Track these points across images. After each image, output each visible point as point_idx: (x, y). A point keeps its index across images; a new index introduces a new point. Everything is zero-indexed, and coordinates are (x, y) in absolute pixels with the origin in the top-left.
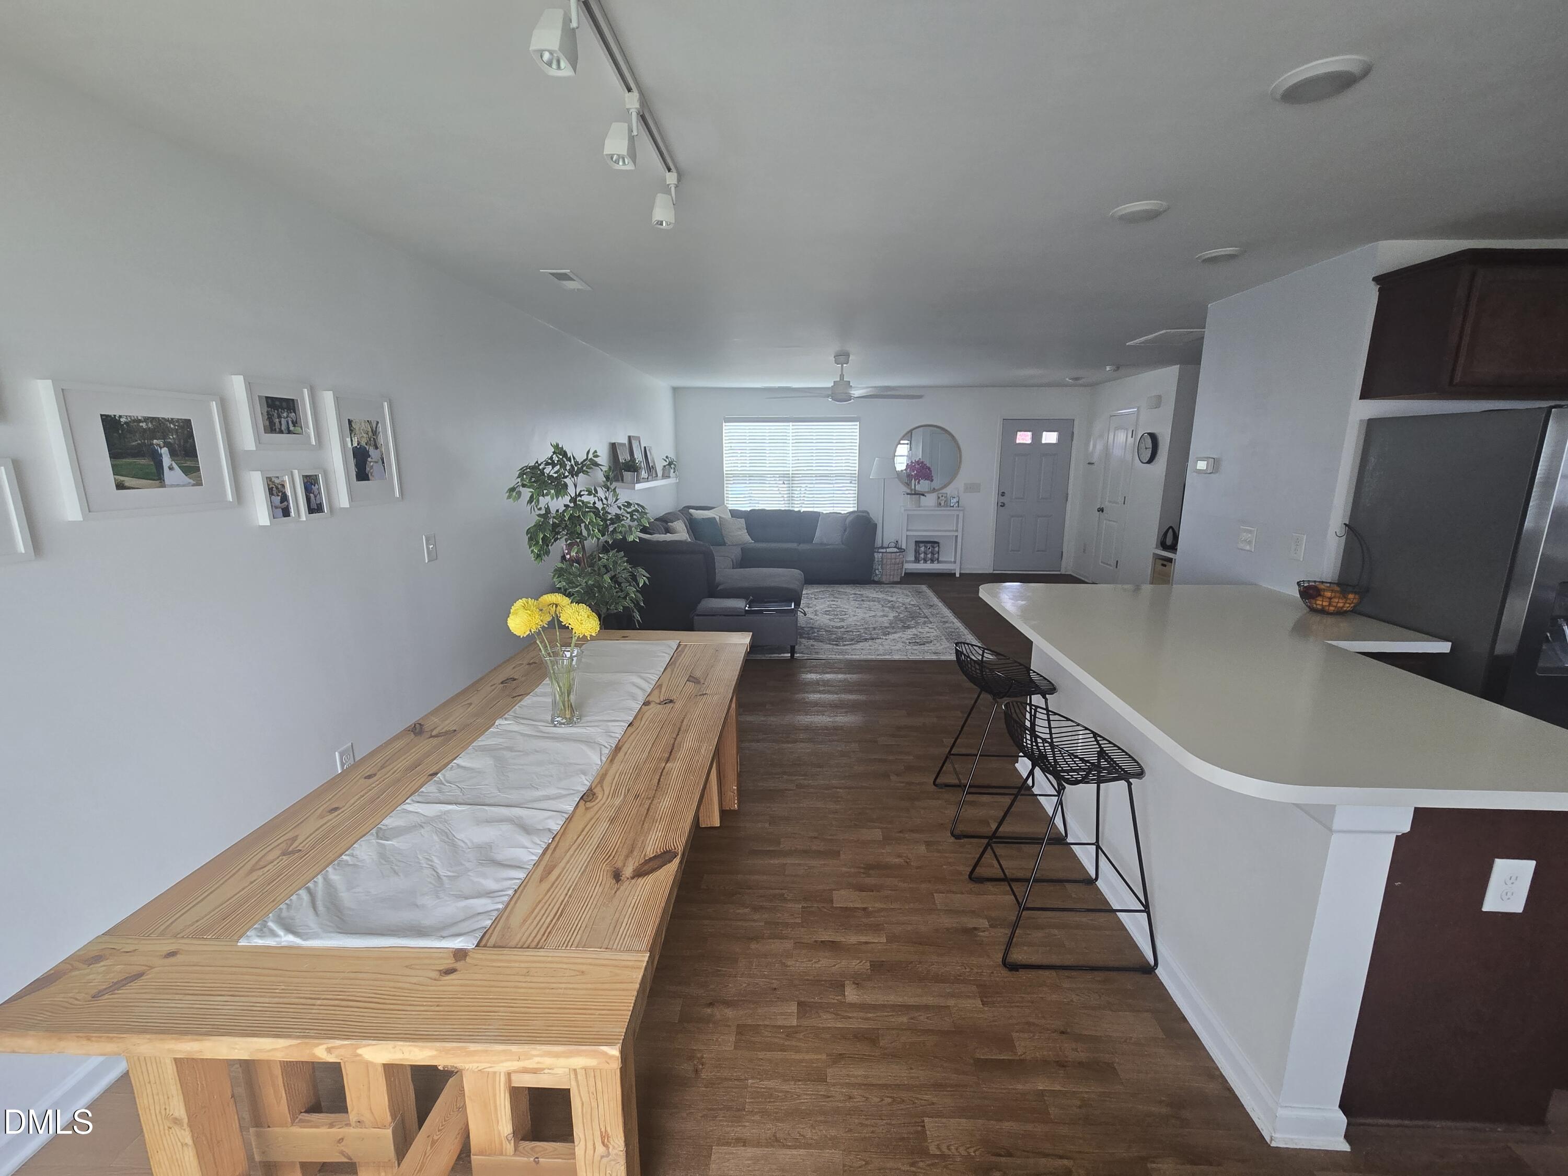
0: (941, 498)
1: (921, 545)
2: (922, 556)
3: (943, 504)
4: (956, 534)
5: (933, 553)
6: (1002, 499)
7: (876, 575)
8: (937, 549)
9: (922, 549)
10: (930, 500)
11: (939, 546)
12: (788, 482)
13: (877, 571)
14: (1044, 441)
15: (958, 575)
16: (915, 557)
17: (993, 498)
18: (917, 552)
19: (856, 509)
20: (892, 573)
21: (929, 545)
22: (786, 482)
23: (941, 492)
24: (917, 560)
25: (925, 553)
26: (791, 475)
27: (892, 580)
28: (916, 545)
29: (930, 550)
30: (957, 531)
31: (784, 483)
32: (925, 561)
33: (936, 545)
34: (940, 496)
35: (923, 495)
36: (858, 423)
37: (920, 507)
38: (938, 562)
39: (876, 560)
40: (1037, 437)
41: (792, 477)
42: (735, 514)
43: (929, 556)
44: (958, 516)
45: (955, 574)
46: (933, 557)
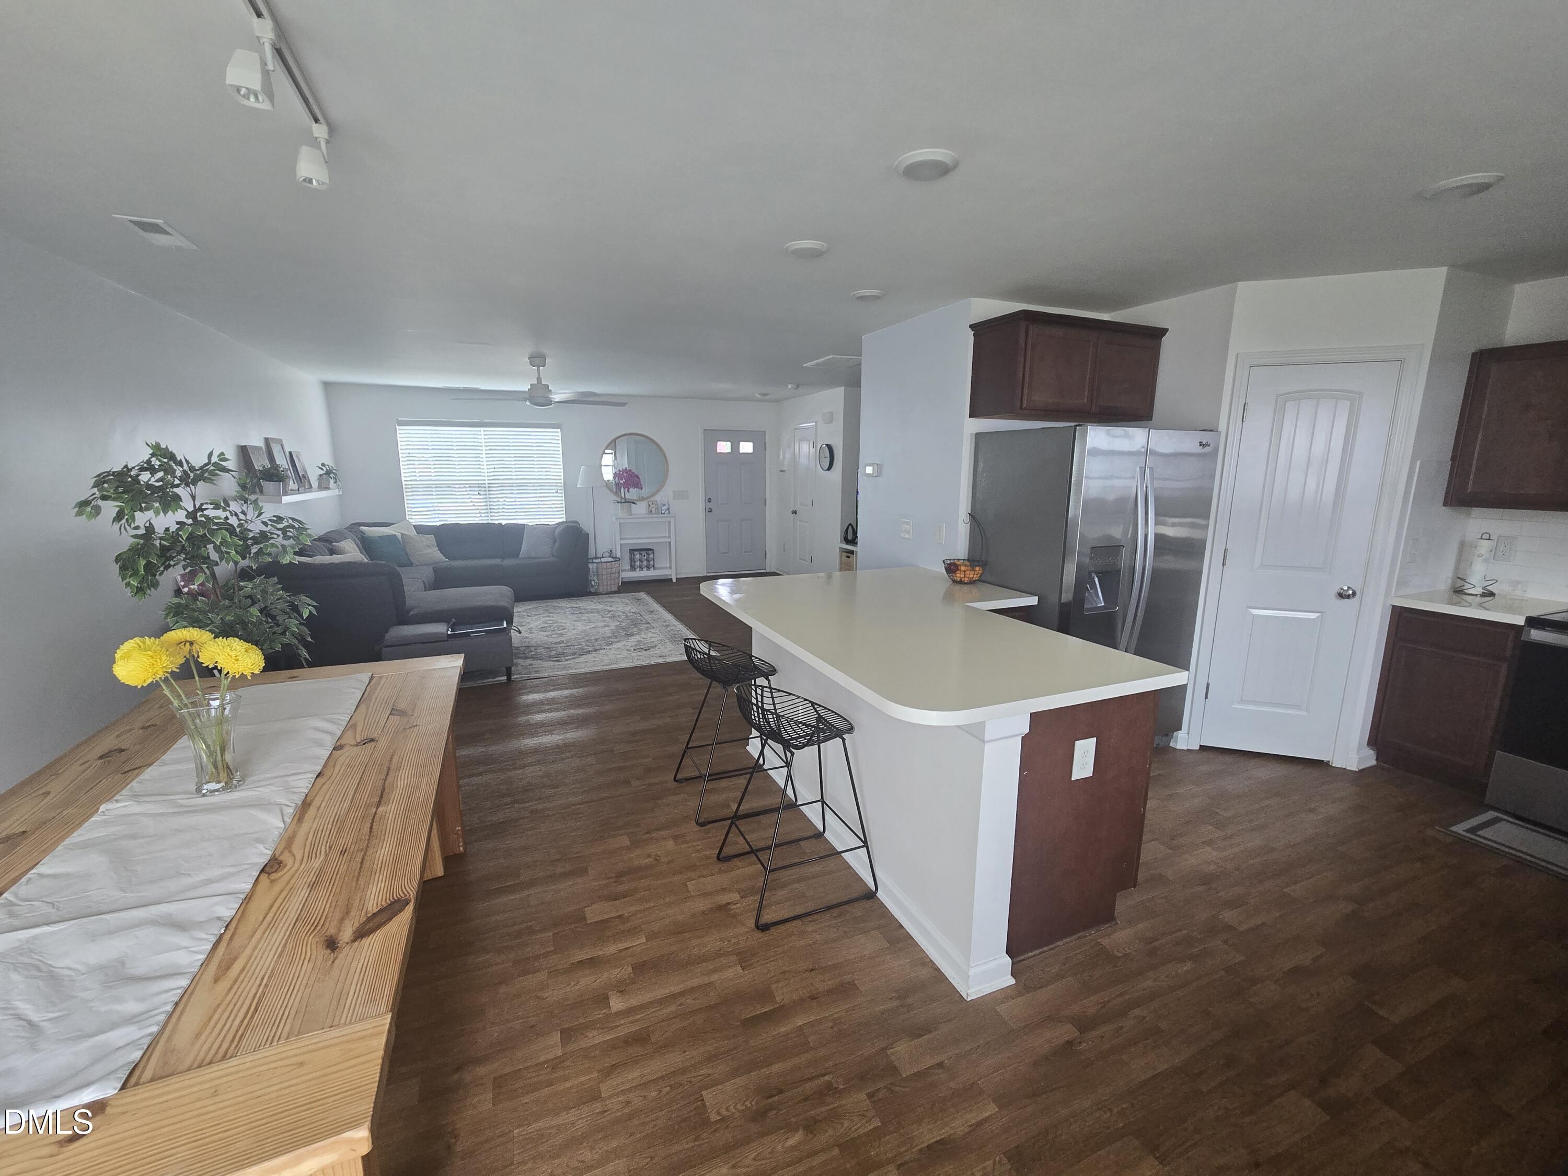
0: (652, 505)
1: (636, 553)
2: (638, 563)
3: (654, 512)
4: (668, 540)
5: (648, 561)
6: (710, 505)
7: (593, 586)
8: (651, 556)
9: (638, 556)
10: (640, 509)
11: (653, 553)
12: (484, 493)
13: (593, 583)
14: (741, 451)
15: (674, 580)
16: (631, 566)
17: (701, 505)
18: (632, 560)
19: (564, 520)
20: (609, 583)
21: (644, 553)
22: (481, 493)
23: (651, 499)
24: (633, 568)
25: (641, 561)
26: (487, 485)
27: (609, 590)
28: (630, 553)
29: (645, 557)
30: (669, 537)
31: (479, 494)
32: (641, 568)
33: (650, 552)
34: (651, 503)
35: (634, 503)
36: (559, 430)
37: (631, 515)
38: (654, 569)
39: (591, 571)
40: (735, 447)
41: (489, 487)
42: (420, 529)
43: (645, 563)
44: (669, 522)
45: (671, 579)
46: (649, 564)
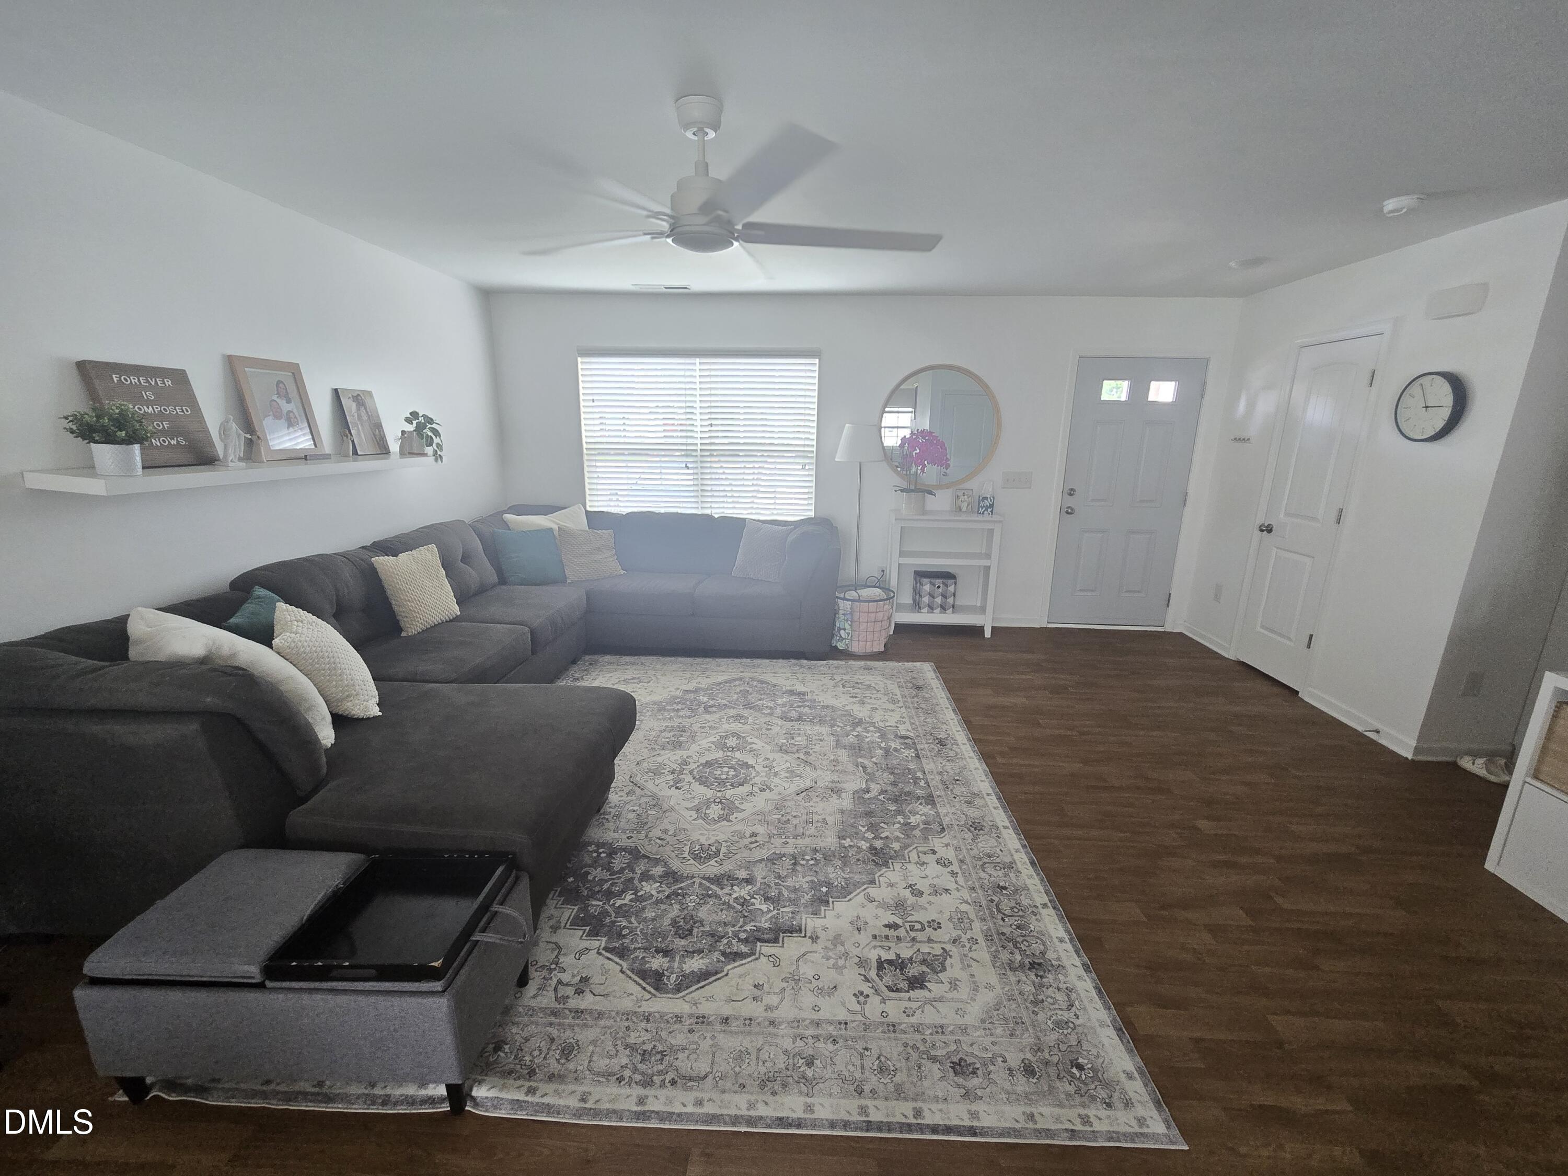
0: (962, 498)
1: (925, 580)
2: (926, 599)
3: (964, 509)
4: (985, 563)
5: (944, 596)
6: (1071, 501)
7: (841, 639)
8: (951, 588)
9: (927, 588)
10: (941, 502)
11: (955, 584)
12: (695, 465)
13: (842, 632)
14: (1152, 397)
15: (988, 634)
16: (914, 600)
17: (1054, 499)
18: (917, 593)
19: (812, 514)
20: (870, 637)
21: (938, 582)
22: (690, 466)
23: (962, 486)
24: (917, 606)
25: (932, 596)
26: (699, 453)
27: (869, 650)
28: (915, 579)
29: (940, 590)
30: (988, 556)
31: (687, 467)
32: (931, 608)
33: (950, 582)
34: (960, 494)
35: (930, 493)
36: (817, 361)
37: (924, 512)
38: (953, 612)
39: (841, 612)
40: (1139, 391)
41: (702, 456)
42: (596, 519)
43: (939, 600)
44: (991, 531)
45: (981, 629)
46: (945, 603)
